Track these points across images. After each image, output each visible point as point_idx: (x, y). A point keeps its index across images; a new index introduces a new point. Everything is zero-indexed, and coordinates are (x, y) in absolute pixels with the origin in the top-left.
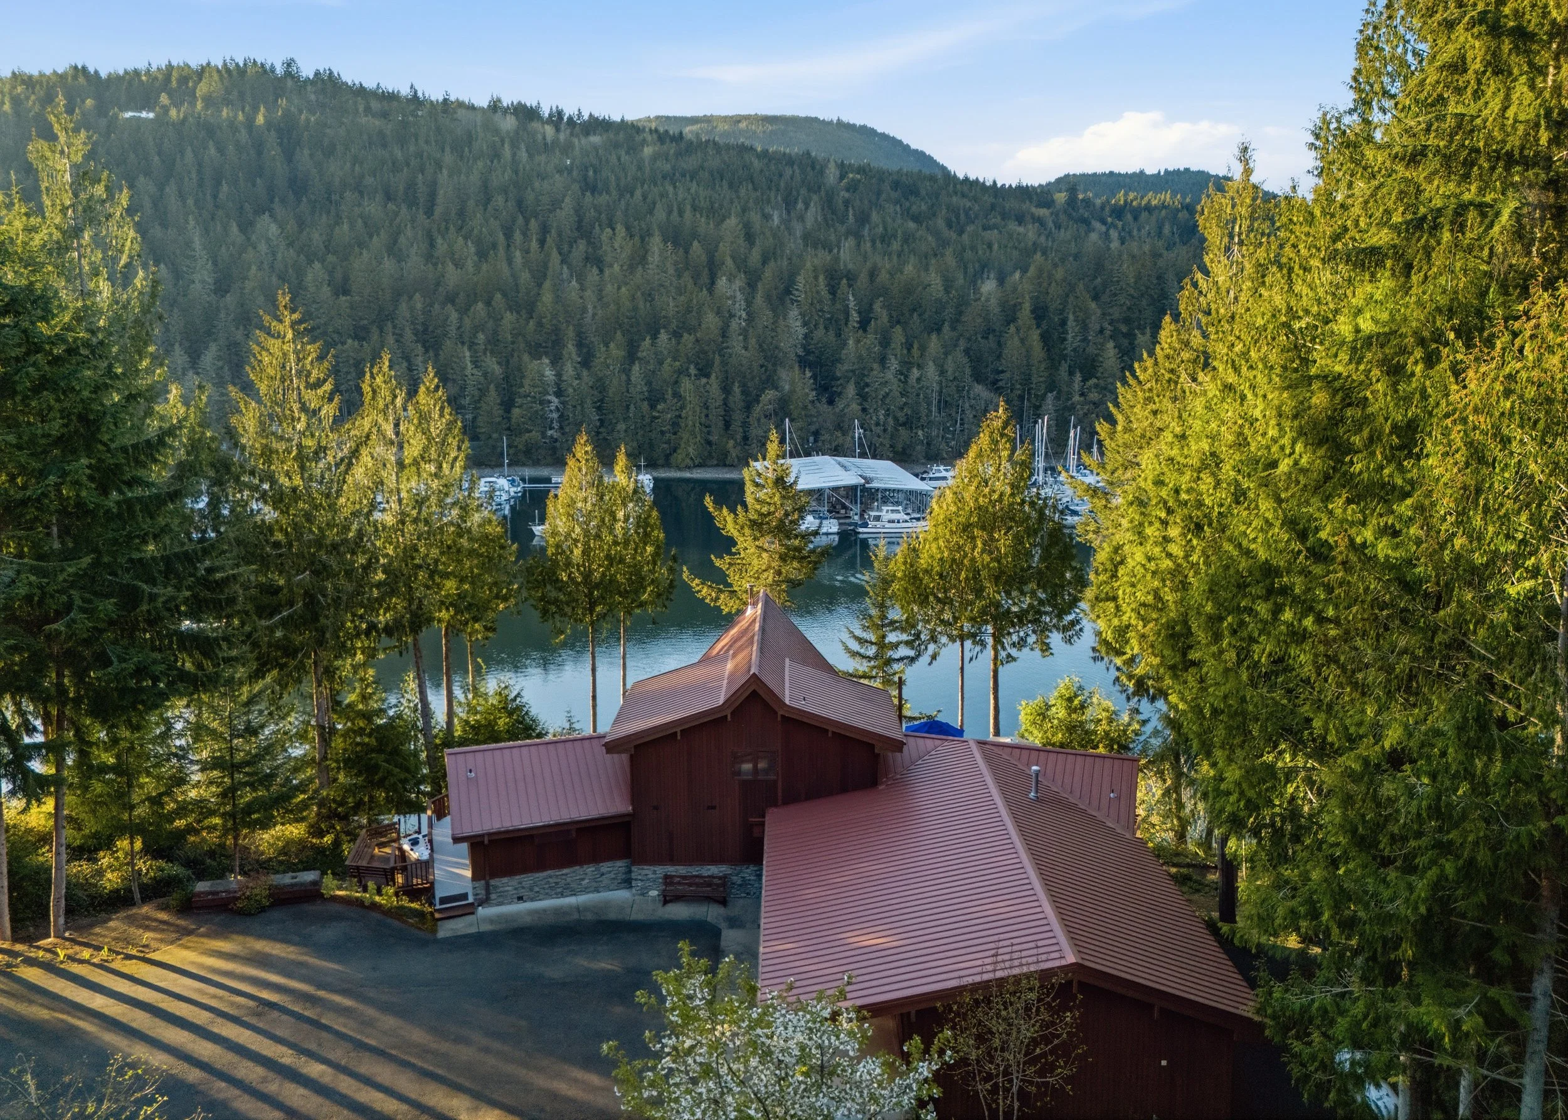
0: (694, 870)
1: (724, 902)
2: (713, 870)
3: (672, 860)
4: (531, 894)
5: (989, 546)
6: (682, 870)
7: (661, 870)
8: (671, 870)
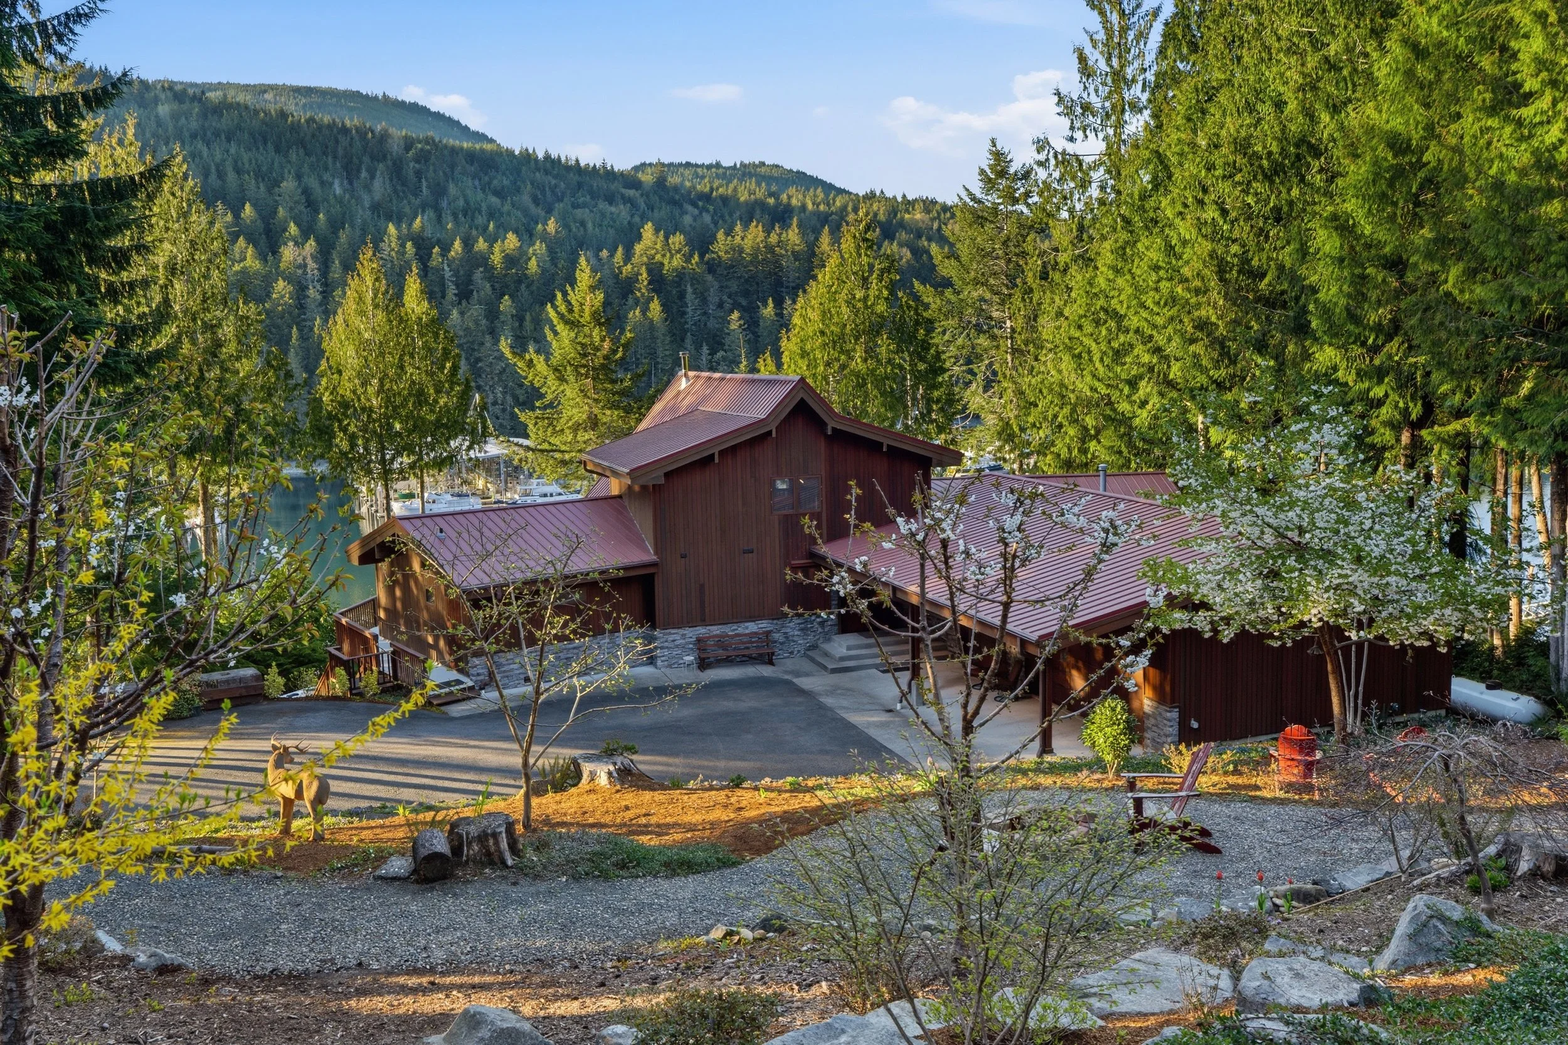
0: (729, 630)
1: (771, 663)
2: (752, 627)
3: (704, 622)
6: (716, 630)
7: (691, 632)
8: (701, 631)
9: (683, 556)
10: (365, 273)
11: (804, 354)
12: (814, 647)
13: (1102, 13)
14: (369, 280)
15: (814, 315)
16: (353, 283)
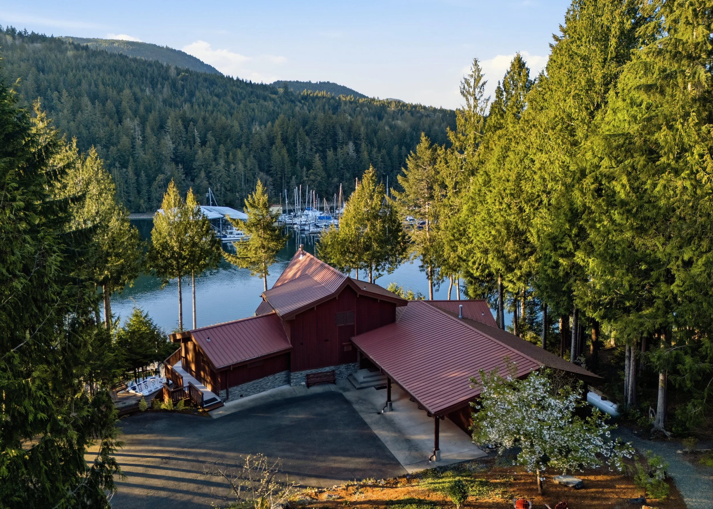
0: (319, 370)
1: (334, 382)
2: (327, 369)
3: (309, 368)
4: (246, 393)
5: (373, 226)
6: (314, 371)
7: (304, 373)
8: (308, 372)
9: (302, 344)
10: (171, 193)
11: (347, 224)
12: (351, 375)
13: (467, 100)
14: (172, 196)
15: (351, 208)
16: (166, 197)
